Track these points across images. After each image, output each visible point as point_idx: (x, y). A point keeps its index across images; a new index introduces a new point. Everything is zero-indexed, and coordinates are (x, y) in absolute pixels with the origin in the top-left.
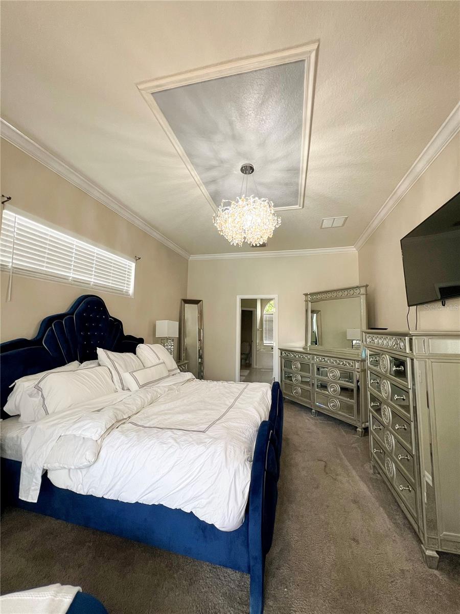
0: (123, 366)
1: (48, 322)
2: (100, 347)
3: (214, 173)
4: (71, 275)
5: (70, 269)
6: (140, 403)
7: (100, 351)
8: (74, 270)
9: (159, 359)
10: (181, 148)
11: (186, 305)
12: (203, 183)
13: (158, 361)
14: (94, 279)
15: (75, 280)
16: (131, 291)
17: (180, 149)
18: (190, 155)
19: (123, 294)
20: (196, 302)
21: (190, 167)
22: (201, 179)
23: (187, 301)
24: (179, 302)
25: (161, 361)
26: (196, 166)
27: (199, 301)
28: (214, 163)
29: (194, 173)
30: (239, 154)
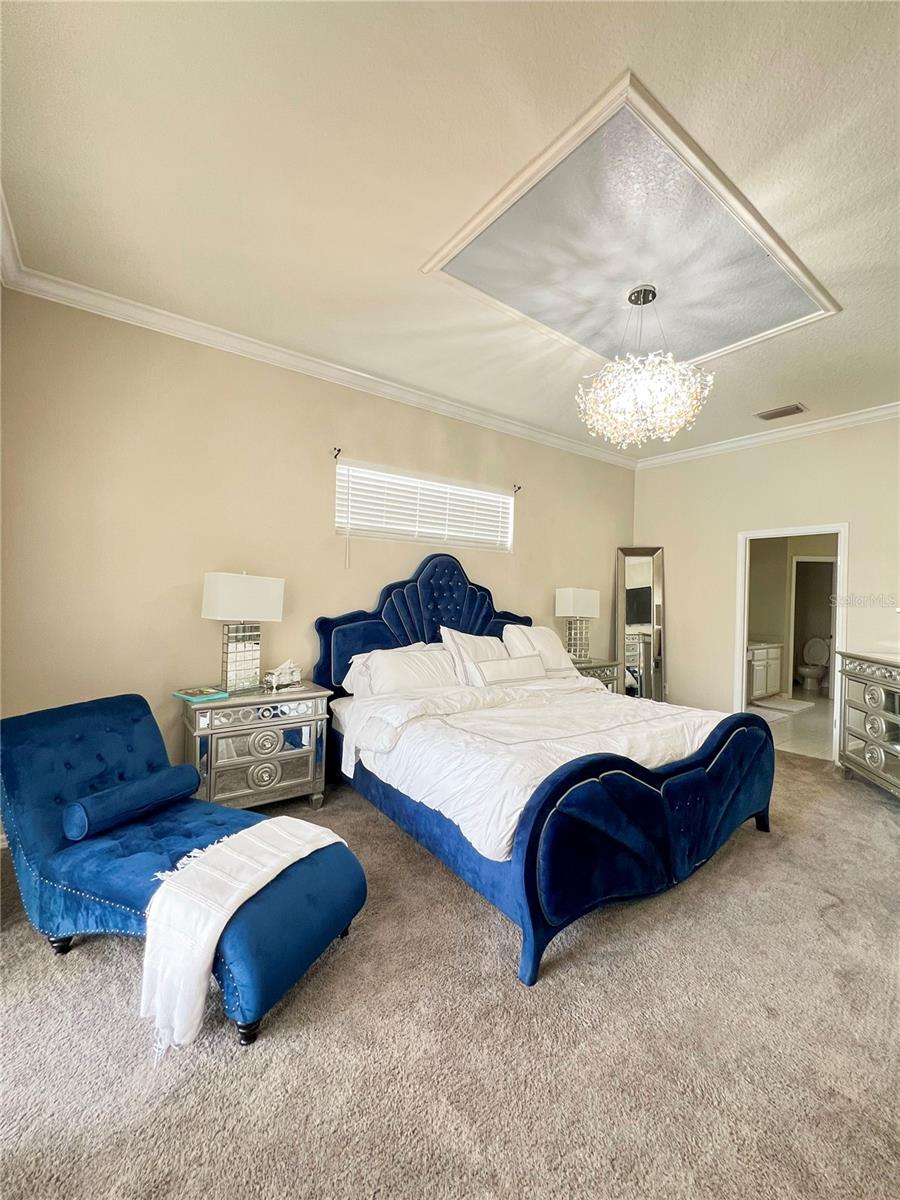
0: (471, 654)
1: (388, 591)
2: (443, 625)
3: (590, 323)
4: (417, 529)
5: (414, 521)
6: (468, 702)
7: (444, 631)
8: (420, 522)
9: (534, 649)
10: (516, 311)
11: (627, 558)
12: (580, 343)
13: (531, 652)
14: (449, 530)
15: (422, 535)
16: (509, 543)
17: (514, 314)
18: (533, 315)
19: (496, 549)
20: (650, 552)
21: (545, 329)
22: (574, 339)
23: (629, 552)
24: (614, 552)
25: (536, 652)
26: (553, 324)
27: (656, 549)
28: (579, 309)
29: (556, 335)
30: (612, 280)
